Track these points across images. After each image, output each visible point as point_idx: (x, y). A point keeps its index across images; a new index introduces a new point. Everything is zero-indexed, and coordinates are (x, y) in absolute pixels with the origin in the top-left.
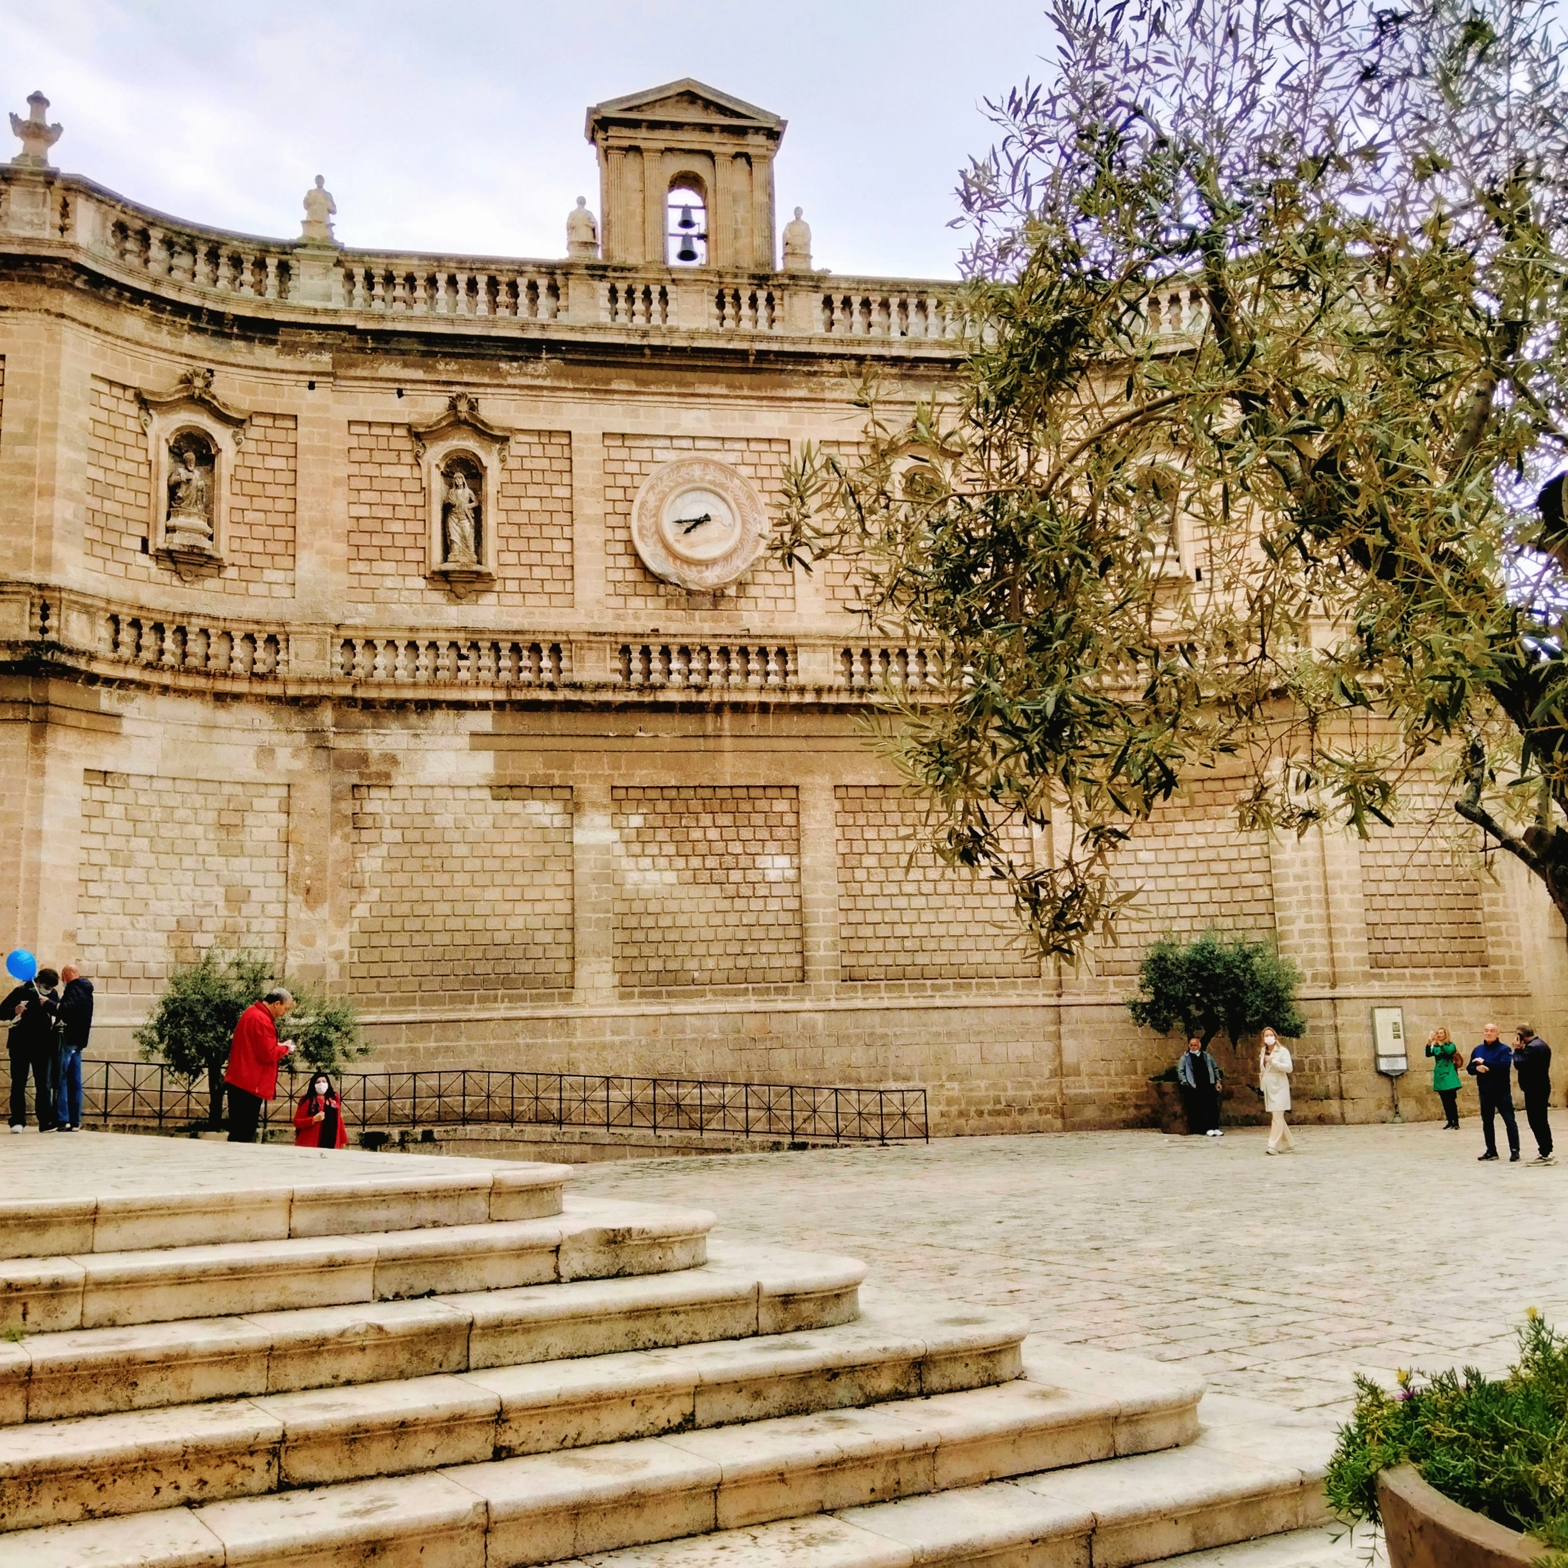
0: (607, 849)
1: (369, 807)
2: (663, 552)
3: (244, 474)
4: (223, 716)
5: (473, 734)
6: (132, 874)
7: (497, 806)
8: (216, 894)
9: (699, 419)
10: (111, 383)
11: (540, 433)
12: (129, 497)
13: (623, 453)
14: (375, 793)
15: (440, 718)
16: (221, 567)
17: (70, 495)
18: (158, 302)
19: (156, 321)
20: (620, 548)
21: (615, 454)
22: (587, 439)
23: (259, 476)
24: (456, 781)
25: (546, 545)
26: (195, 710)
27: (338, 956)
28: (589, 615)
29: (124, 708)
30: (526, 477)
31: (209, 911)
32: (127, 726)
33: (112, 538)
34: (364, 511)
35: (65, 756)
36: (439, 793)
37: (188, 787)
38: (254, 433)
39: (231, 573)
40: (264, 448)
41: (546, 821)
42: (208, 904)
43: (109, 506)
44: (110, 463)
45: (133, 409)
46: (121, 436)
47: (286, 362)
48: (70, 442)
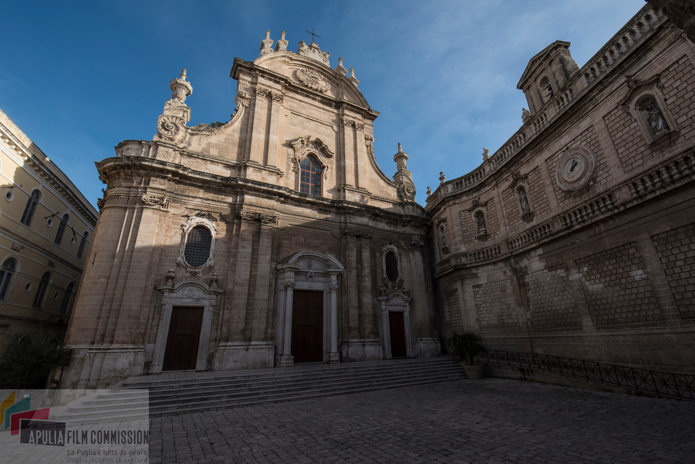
0: (580, 280)
1: (527, 280)
2: (567, 184)
3: (489, 214)
4: (496, 267)
5: (539, 256)
6: (487, 305)
7: (550, 273)
8: (504, 307)
9: (566, 139)
10: (463, 211)
11: (533, 170)
12: (471, 230)
13: (552, 162)
14: (526, 277)
15: (533, 254)
16: (490, 235)
17: (459, 235)
18: (465, 192)
19: (468, 195)
21: (549, 164)
22: (542, 165)
23: (492, 213)
24: (540, 269)
25: (542, 198)
26: (491, 267)
27: (529, 319)
28: (556, 211)
29: (477, 272)
30: (533, 183)
31: (504, 311)
32: (479, 275)
33: (470, 239)
34: (509, 210)
35: (468, 284)
36: (538, 273)
37: (494, 284)
38: (489, 205)
39: (492, 236)
40: (491, 207)
41: (562, 275)
42: (503, 309)
43: (468, 233)
44: (466, 225)
45: (469, 213)
46: (467, 219)
47: (490, 187)
48: (458, 226)
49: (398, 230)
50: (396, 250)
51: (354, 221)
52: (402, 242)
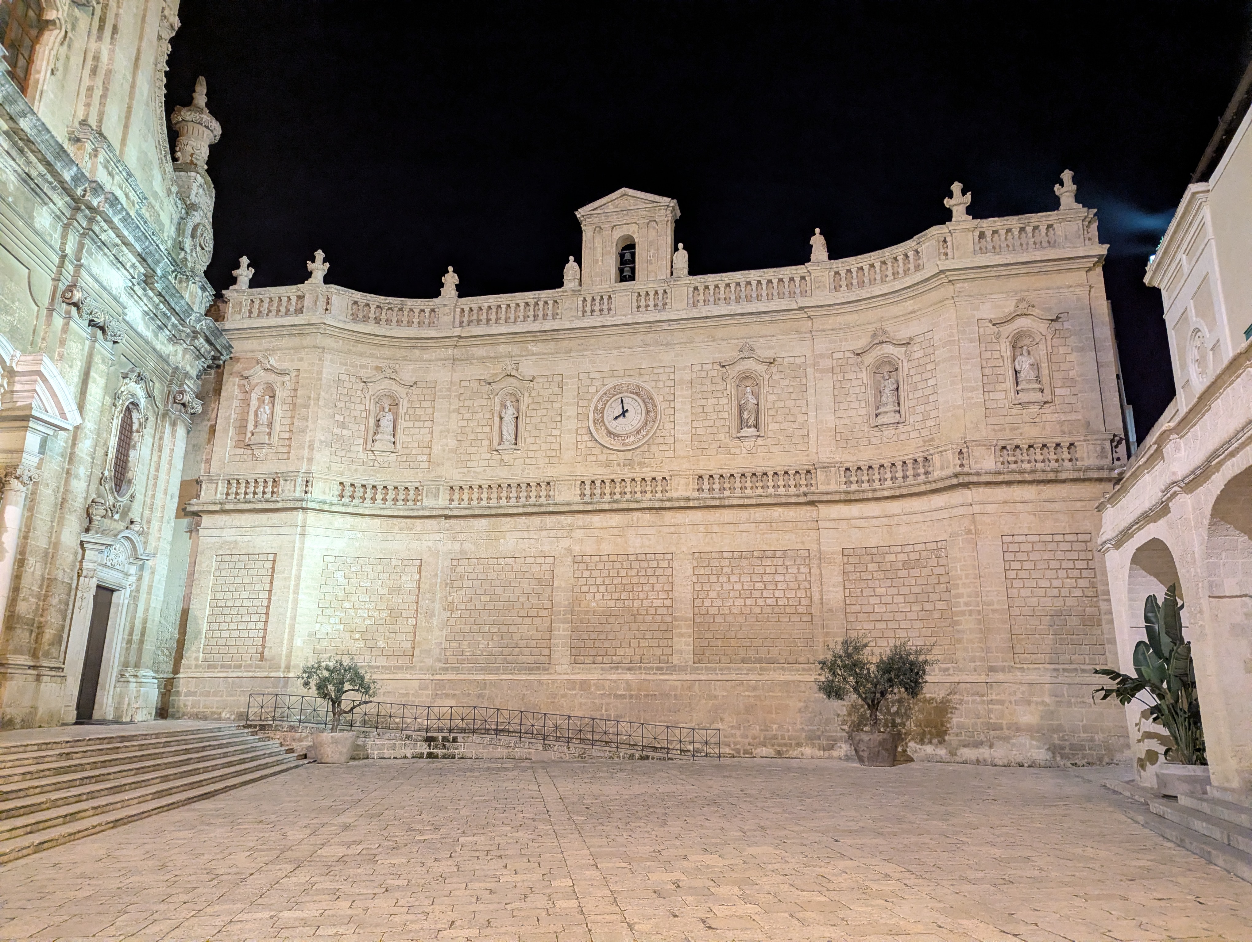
1: (460, 570)
2: (605, 431)
3: (411, 411)
7: (517, 567)
8: (386, 614)
9: (627, 360)
10: (349, 375)
11: (548, 376)
12: (355, 426)
13: (589, 381)
14: (461, 562)
15: (492, 523)
16: (398, 456)
17: (324, 429)
20: (584, 431)
21: (584, 382)
22: (571, 377)
23: (417, 411)
24: (499, 555)
25: (548, 432)
28: (567, 466)
29: (345, 526)
30: (540, 399)
31: (382, 622)
33: (346, 446)
34: (465, 423)
35: (315, 550)
36: (490, 561)
38: (417, 390)
39: (402, 458)
40: (421, 397)
41: (541, 575)
43: (345, 432)
44: (347, 412)
45: (360, 386)
46: (353, 399)
49: (158, 347)
50: (143, 402)
51: (95, 270)
52: (157, 385)
